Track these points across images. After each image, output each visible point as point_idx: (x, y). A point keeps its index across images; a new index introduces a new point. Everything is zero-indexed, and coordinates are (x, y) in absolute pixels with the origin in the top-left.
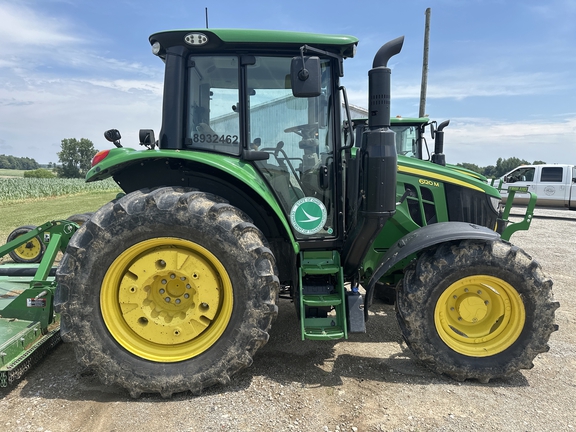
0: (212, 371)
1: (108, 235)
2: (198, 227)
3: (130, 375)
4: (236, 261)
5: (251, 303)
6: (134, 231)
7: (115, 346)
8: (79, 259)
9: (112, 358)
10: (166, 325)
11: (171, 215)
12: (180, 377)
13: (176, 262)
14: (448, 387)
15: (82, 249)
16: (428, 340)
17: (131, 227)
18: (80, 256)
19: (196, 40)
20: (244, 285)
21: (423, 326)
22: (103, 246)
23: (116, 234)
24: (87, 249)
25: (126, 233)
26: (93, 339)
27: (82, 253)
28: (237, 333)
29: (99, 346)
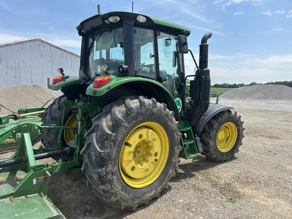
0: (164, 183)
1: (126, 124)
2: (160, 115)
3: (133, 199)
4: (172, 129)
5: (176, 148)
6: (137, 120)
7: (125, 186)
8: (112, 140)
9: (125, 193)
10: (142, 167)
11: (151, 110)
12: (154, 191)
13: (148, 134)
14: (223, 165)
15: (114, 134)
16: (215, 150)
17: (136, 118)
18: (113, 138)
19: (141, 19)
20: (174, 140)
21: (214, 145)
22: (124, 131)
23: (130, 123)
24: (117, 134)
25: (134, 122)
26: (117, 185)
27: (114, 136)
28: (171, 162)
29: (120, 188)
